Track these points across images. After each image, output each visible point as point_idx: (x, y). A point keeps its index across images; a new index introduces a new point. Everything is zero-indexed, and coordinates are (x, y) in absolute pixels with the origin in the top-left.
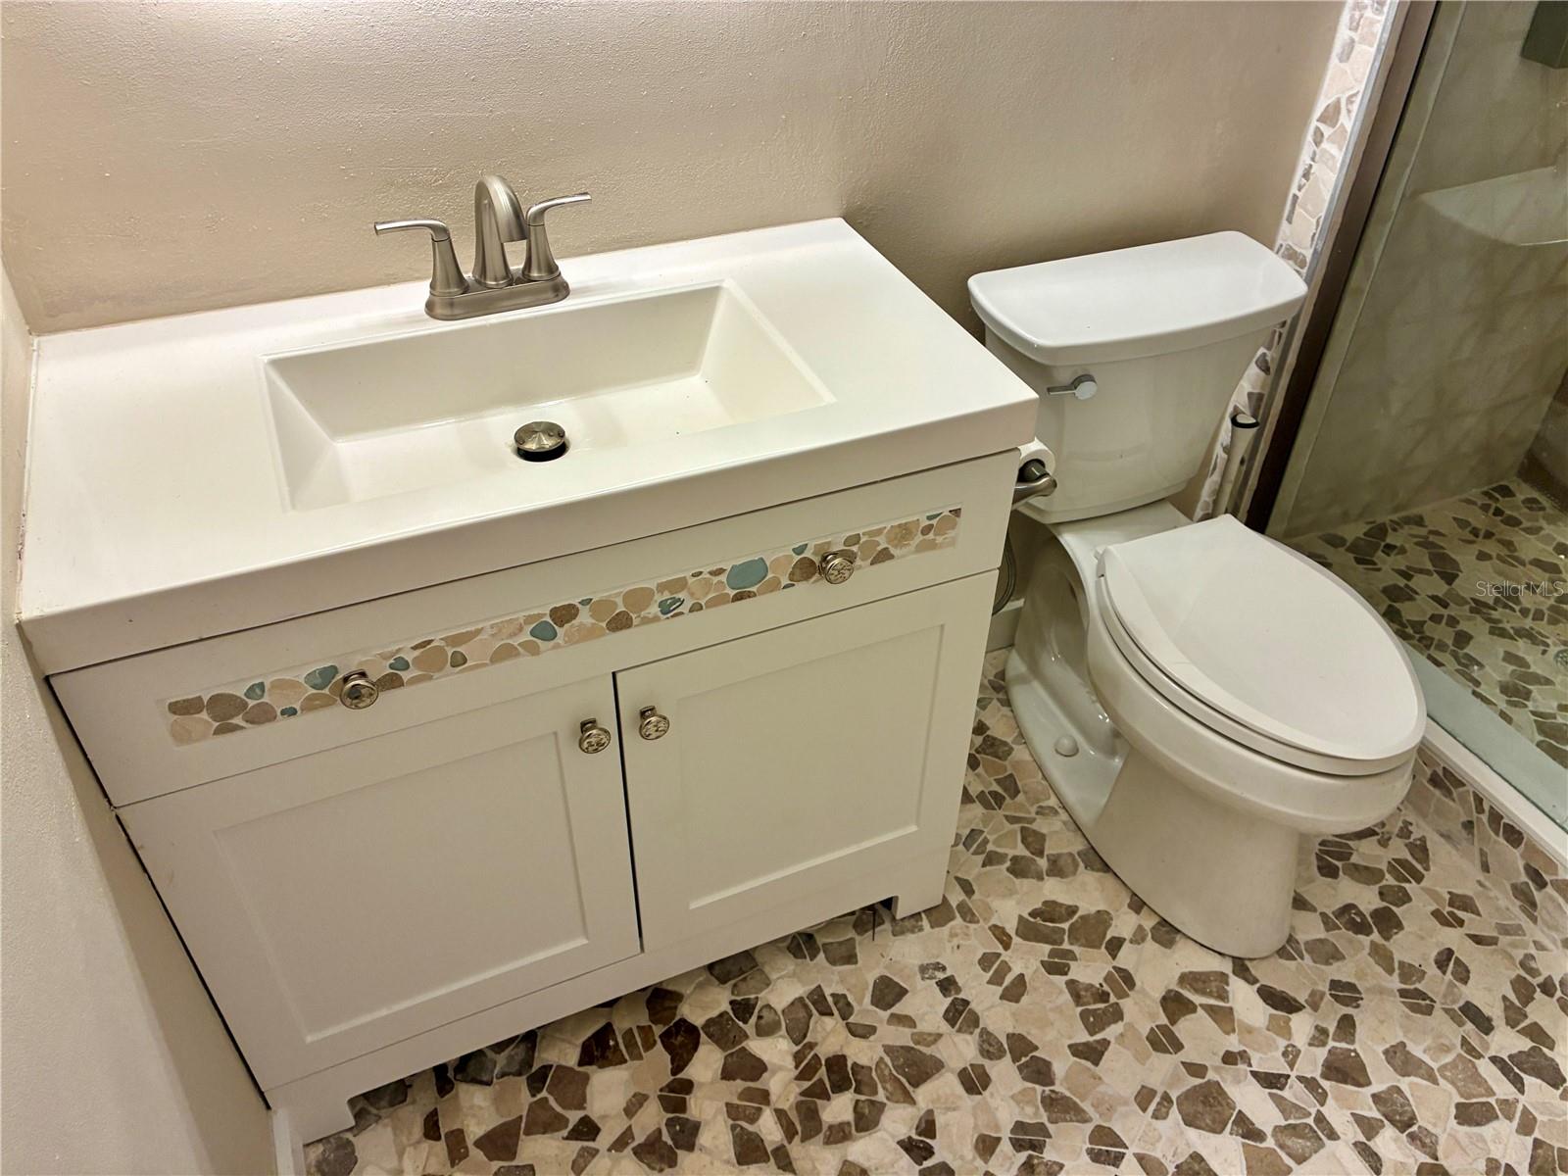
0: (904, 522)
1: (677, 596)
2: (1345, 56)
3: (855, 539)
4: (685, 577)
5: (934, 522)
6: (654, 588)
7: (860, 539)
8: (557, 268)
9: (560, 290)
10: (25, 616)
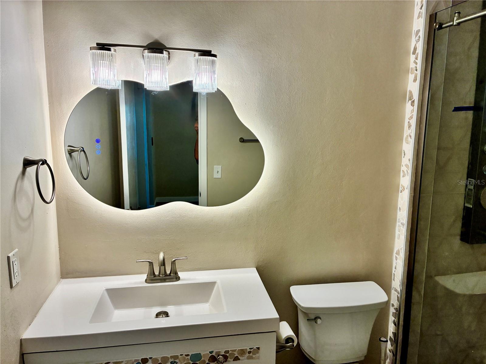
0: (242, 349)
1: (176, 361)
2: (399, 238)
3: (227, 352)
4: (178, 355)
5: (252, 350)
6: (169, 357)
7: (229, 352)
8: (178, 273)
9: (178, 279)
10: (23, 338)
